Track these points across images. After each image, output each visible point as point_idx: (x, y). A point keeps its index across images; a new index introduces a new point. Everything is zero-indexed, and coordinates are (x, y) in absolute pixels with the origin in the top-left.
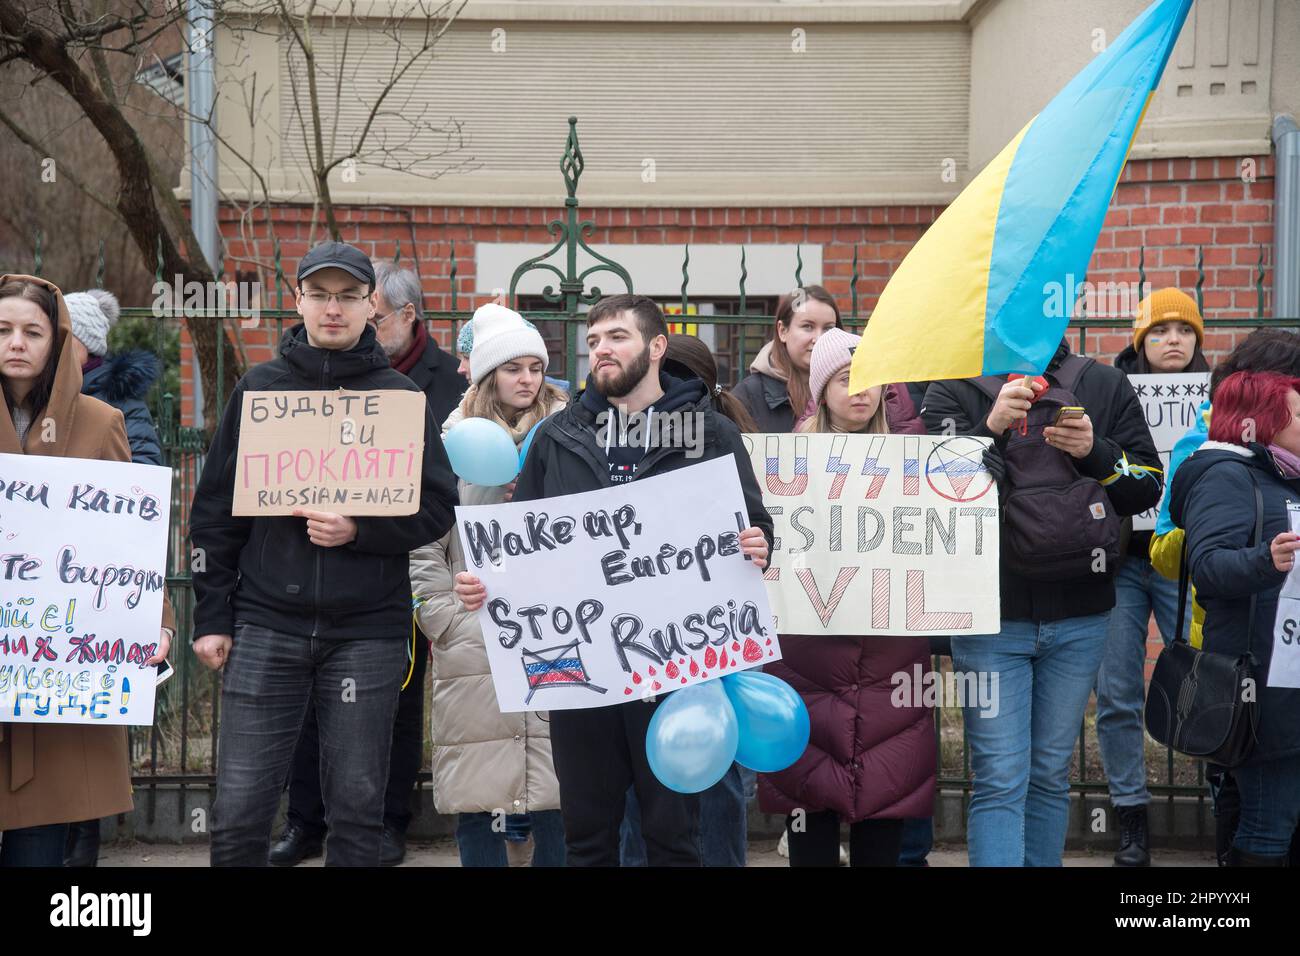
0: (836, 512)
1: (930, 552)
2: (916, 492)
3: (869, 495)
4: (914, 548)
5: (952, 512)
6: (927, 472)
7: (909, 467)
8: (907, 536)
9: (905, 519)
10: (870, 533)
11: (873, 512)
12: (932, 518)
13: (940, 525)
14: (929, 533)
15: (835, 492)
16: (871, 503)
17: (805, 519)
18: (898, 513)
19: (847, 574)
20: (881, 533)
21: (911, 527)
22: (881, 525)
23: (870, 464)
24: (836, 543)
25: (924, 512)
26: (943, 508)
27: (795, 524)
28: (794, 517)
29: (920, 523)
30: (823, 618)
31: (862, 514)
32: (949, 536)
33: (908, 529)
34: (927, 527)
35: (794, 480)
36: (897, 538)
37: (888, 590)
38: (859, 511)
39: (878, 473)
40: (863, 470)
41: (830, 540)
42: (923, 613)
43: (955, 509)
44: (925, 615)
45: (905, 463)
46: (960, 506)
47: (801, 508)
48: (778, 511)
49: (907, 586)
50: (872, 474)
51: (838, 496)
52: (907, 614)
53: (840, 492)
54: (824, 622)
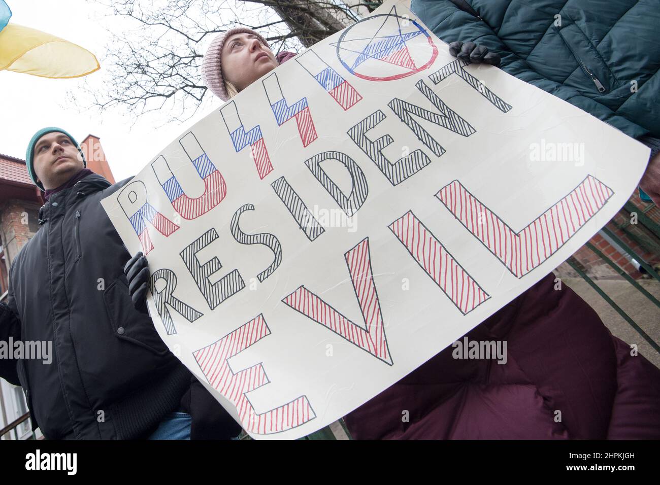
0: (283, 188)
1: (441, 151)
2: (357, 97)
3: (306, 142)
4: (413, 163)
5: (422, 87)
6: (351, 71)
7: (326, 79)
8: (393, 153)
9: (372, 135)
10: (344, 183)
11: (326, 156)
12: (403, 110)
13: (421, 112)
14: (417, 130)
15: (264, 167)
16: (315, 148)
17: (249, 225)
18: (358, 135)
19: (359, 259)
20: (357, 174)
21: (389, 139)
22: (349, 163)
23: (281, 112)
24: (312, 227)
25: (388, 112)
26: (407, 91)
27: (243, 239)
28: (236, 230)
29: (393, 125)
30: (376, 351)
31: (316, 168)
32: (446, 116)
33: (385, 144)
34: (408, 124)
35: (207, 187)
36: (383, 164)
37: (433, 240)
38: (309, 167)
39: (296, 112)
40: (278, 120)
41: (301, 227)
42: (516, 234)
43: (422, 81)
44: (522, 234)
45: (317, 80)
46: (424, 75)
47: (236, 213)
48: (211, 236)
49: (455, 215)
50: (291, 117)
51: (270, 168)
52: (495, 255)
53: (269, 161)
54: (383, 358)
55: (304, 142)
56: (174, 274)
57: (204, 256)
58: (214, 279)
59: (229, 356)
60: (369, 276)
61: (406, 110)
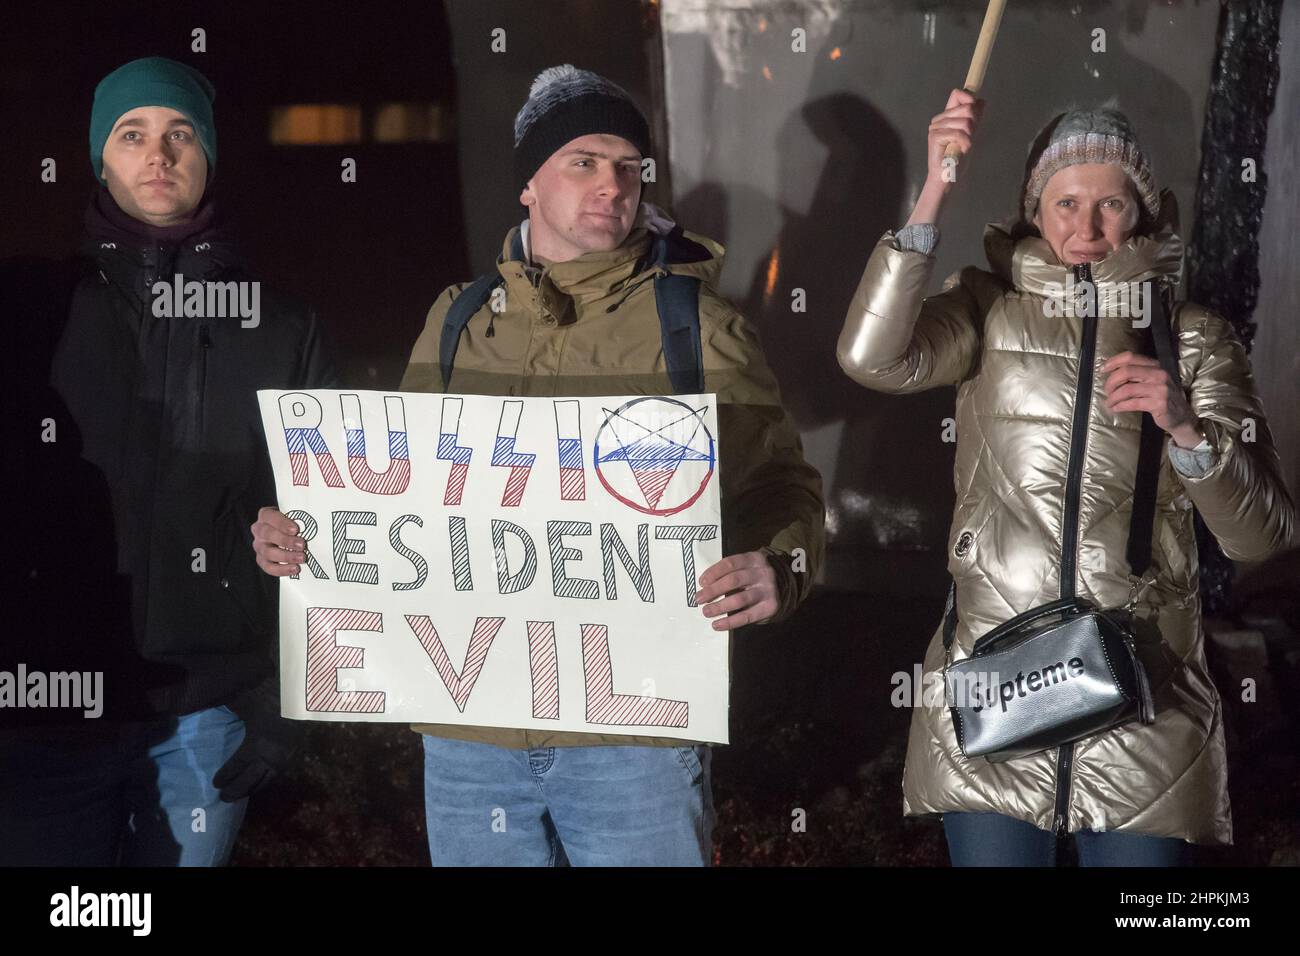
0: (457, 525)
1: (612, 596)
2: (580, 495)
3: (505, 502)
4: (584, 589)
5: (642, 531)
6: (596, 461)
7: (569, 450)
8: (573, 569)
9: (568, 541)
10: (515, 563)
11: (515, 529)
12: (610, 539)
13: (624, 553)
14: (608, 565)
15: (453, 495)
16: (509, 514)
17: (409, 535)
18: (556, 531)
19: (487, 629)
20: (531, 564)
21: (579, 556)
22: (530, 550)
23: (504, 449)
24: (464, 580)
25: (596, 530)
26: (627, 525)
27: (397, 544)
28: (394, 531)
29: (591, 545)
30: (457, 696)
31: (499, 533)
32: (640, 572)
33: (573, 557)
34: (604, 555)
35: (390, 469)
36: (558, 572)
37: (554, 654)
38: (493, 527)
39: (517, 464)
40: (494, 458)
41: (454, 573)
42: (612, 695)
43: (647, 526)
44: (615, 698)
45: (560, 444)
46: (654, 521)
47: (404, 517)
48: (369, 519)
49: (583, 649)
50: (509, 466)
51: (458, 502)
52: (587, 696)
53: (461, 494)
54: (459, 704)
55: (504, 500)
56: (316, 526)
57: (354, 531)
58: (351, 558)
59: (339, 627)
60: (487, 645)
61: (612, 542)
